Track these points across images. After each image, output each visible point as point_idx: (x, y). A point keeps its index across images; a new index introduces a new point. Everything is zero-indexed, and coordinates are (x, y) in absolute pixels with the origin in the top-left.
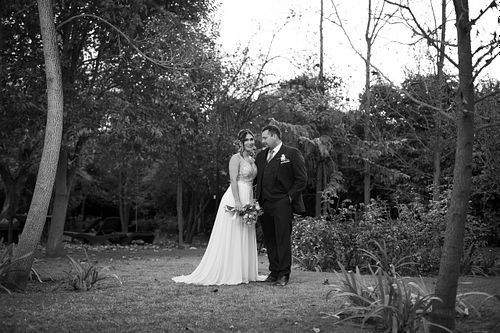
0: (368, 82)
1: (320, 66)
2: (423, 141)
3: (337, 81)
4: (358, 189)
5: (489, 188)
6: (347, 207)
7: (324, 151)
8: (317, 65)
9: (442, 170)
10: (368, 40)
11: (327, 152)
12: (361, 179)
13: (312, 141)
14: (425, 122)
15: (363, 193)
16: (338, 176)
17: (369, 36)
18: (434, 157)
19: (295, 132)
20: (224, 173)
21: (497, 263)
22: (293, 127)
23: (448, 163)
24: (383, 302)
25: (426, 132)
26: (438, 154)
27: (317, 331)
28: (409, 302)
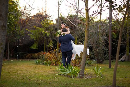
0: (58, 16)
2: (72, 32)
3: (50, 16)
4: (55, 45)
5: (89, 45)
6: (55, 50)
7: (48, 35)
8: (45, 11)
9: (77, 40)
10: (59, 5)
11: (49, 35)
12: (56, 42)
13: (45, 32)
14: (73, 27)
15: (57, 46)
16: (51, 41)
17: (59, 4)
18: (75, 36)
19: (41, 30)
20: (20, 40)
21: (92, 63)
22: (40, 28)
23: (79, 38)
24: (69, 71)
25: (73, 30)
26: (76, 36)
27: (55, 77)
28: (75, 71)
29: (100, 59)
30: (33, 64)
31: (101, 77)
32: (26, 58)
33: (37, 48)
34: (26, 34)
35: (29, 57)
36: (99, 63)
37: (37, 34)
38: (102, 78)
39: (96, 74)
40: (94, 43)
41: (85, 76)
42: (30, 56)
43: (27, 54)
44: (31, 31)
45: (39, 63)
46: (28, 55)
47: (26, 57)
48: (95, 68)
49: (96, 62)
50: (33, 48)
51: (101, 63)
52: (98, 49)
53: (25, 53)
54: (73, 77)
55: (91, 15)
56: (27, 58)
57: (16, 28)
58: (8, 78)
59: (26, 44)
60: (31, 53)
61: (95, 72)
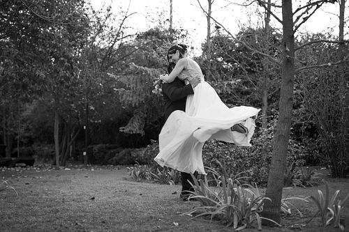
0: (209, 34)
1: (170, 20)
2: (254, 82)
3: (183, 33)
5: (306, 119)
8: (168, 20)
9: (269, 105)
14: (255, 67)
18: (262, 94)
19: (151, 74)
20: (92, 108)
21: (313, 177)
22: (149, 70)
23: (274, 99)
24: (226, 202)
25: (256, 74)
26: (265, 92)
27: (177, 224)
28: (245, 202)
29: (341, 163)
30: (126, 179)
31: (341, 223)
32: (115, 162)
33: (142, 133)
34: (111, 91)
35: (121, 159)
36: (339, 176)
37: (140, 87)
38: (342, 227)
39: (323, 213)
40: (319, 114)
41: (283, 220)
42: (125, 155)
43: (115, 150)
44: (124, 80)
45: (143, 177)
46: (118, 153)
47: (114, 158)
48: (319, 191)
49: (329, 173)
50: (128, 129)
51: (345, 177)
52: (335, 133)
53: (110, 148)
54: (239, 225)
55: (298, 10)
56: (117, 163)
57: (72, 68)
58: (15, 226)
59: (112, 119)
60: (127, 147)
61: (320, 207)
